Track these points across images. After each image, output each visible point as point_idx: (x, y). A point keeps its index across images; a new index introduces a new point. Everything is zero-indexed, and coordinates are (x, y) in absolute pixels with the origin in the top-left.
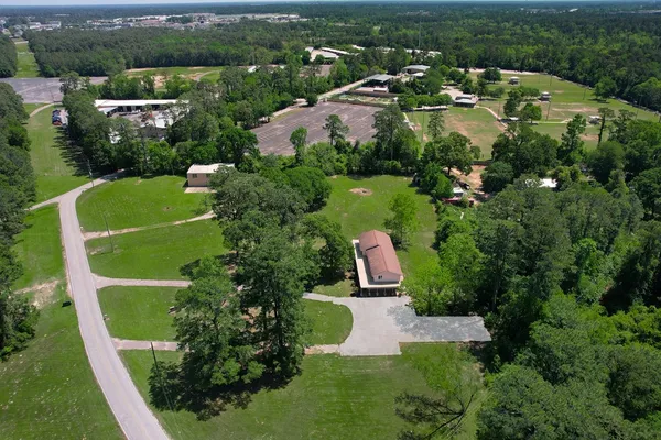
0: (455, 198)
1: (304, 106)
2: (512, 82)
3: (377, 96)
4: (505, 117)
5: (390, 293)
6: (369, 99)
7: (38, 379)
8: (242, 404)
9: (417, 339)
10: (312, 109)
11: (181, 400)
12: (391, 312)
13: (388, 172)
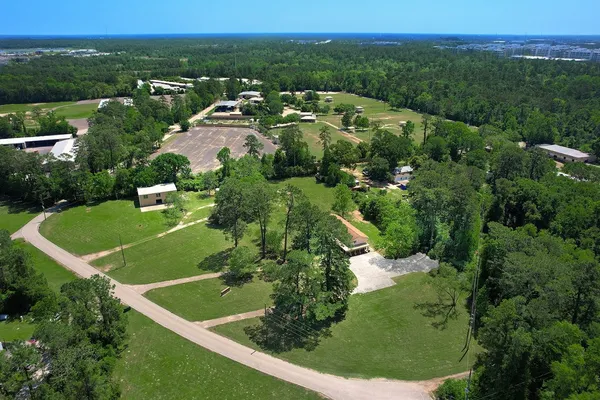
0: (357, 187)
1: (178, 132)
2: (328, 101)
3: (235, 119)
4: (344, 127)
5: (362, 252)
6: (230, 122)
7: (162, 362)
8: (328, 334)
9: (399, 274)
10: (188, 134)
11: (286, 344)
12: (372, 262)
13: (295, 175)
